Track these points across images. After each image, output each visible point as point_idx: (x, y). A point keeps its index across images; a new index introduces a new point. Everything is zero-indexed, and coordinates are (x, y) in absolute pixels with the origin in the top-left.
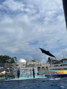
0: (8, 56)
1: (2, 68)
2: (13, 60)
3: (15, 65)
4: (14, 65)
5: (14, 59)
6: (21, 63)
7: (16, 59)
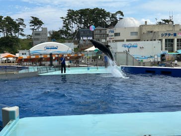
0: (102, 10)
1: (88, 38)
2: (115, 18)
3: (113, 34)
4: (110, 34)
5: (118, 16)
6: (125, 28)
7: (121, 17)
